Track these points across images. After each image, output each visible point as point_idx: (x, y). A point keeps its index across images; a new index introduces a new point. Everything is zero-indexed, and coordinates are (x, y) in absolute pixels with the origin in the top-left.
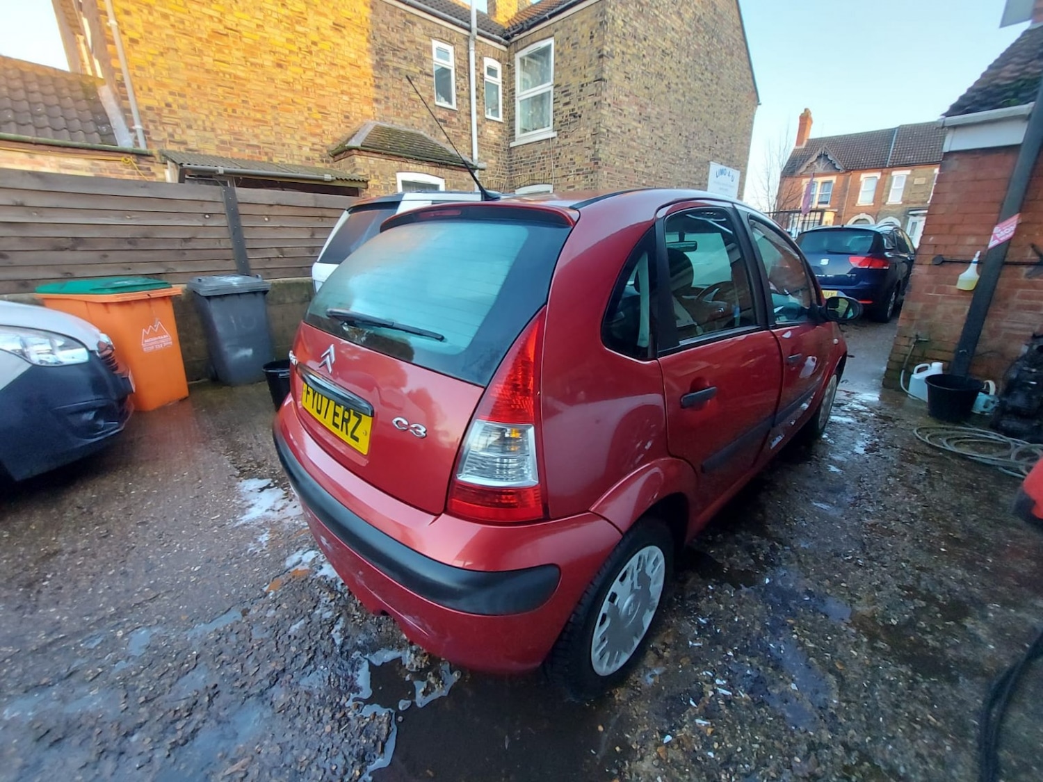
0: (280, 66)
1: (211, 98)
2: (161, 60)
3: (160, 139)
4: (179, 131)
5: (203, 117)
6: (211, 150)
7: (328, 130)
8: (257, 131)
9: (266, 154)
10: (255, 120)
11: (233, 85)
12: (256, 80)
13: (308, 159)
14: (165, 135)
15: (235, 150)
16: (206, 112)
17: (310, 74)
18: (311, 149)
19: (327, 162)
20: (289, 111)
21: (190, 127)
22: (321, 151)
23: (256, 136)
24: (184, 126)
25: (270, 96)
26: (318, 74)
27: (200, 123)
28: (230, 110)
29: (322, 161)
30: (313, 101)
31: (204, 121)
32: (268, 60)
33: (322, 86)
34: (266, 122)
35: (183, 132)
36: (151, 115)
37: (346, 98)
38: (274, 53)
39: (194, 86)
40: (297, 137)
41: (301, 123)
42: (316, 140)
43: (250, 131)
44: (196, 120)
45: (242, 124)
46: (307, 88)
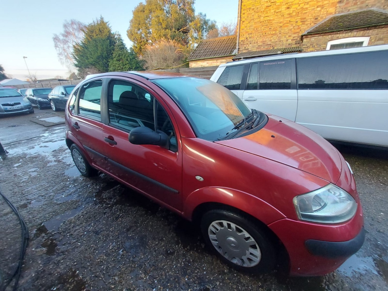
0: (288, 8)
1: (260, 31)
2: (248, 24)
3: (242, 49)
4: (247, 46)
5: (255, 39)
6: (255, 50)
7: (303, 29)
8: (272, 38)
9: (273, 46)
10: (272, 35)
11: (268, 24)
12: (276, 18)
13: (289, 44)
14: (243, 48)
15: (262, 47)
16: (257, 37)
17: (301, 5)
18: (292, 40)
19: (298, 43)
20: (287, 26)
21: (251, 43)
22: (297, 39)
23: (270, 41)
24: (249, 44)
25: (280, 23)
26: (306, 3)
27: (254, 41)
28: (264, 34)
29: (296, 44)
30: (300, 17)
31: (255, 40)
32: (283, 8)
33: (307, 8)
34: (276, 34)
35: (248, 46)
36: (242, 43)
37: (319, 9)
38: (287, 3)
39: (255, 29)
40: (287, 36)
41: (291, 30)
42: (296, 35)
43: (269, 39)
44: (253, 41)
45: (267, 38)
46: (298, 13)
